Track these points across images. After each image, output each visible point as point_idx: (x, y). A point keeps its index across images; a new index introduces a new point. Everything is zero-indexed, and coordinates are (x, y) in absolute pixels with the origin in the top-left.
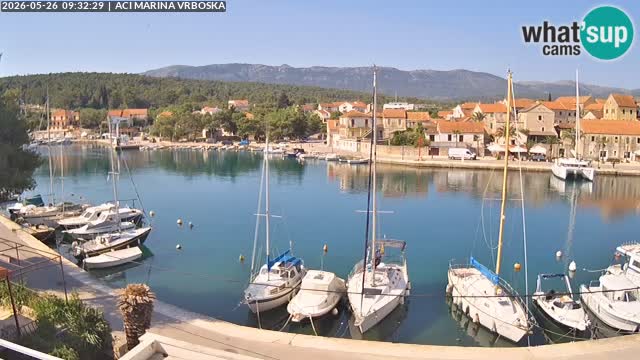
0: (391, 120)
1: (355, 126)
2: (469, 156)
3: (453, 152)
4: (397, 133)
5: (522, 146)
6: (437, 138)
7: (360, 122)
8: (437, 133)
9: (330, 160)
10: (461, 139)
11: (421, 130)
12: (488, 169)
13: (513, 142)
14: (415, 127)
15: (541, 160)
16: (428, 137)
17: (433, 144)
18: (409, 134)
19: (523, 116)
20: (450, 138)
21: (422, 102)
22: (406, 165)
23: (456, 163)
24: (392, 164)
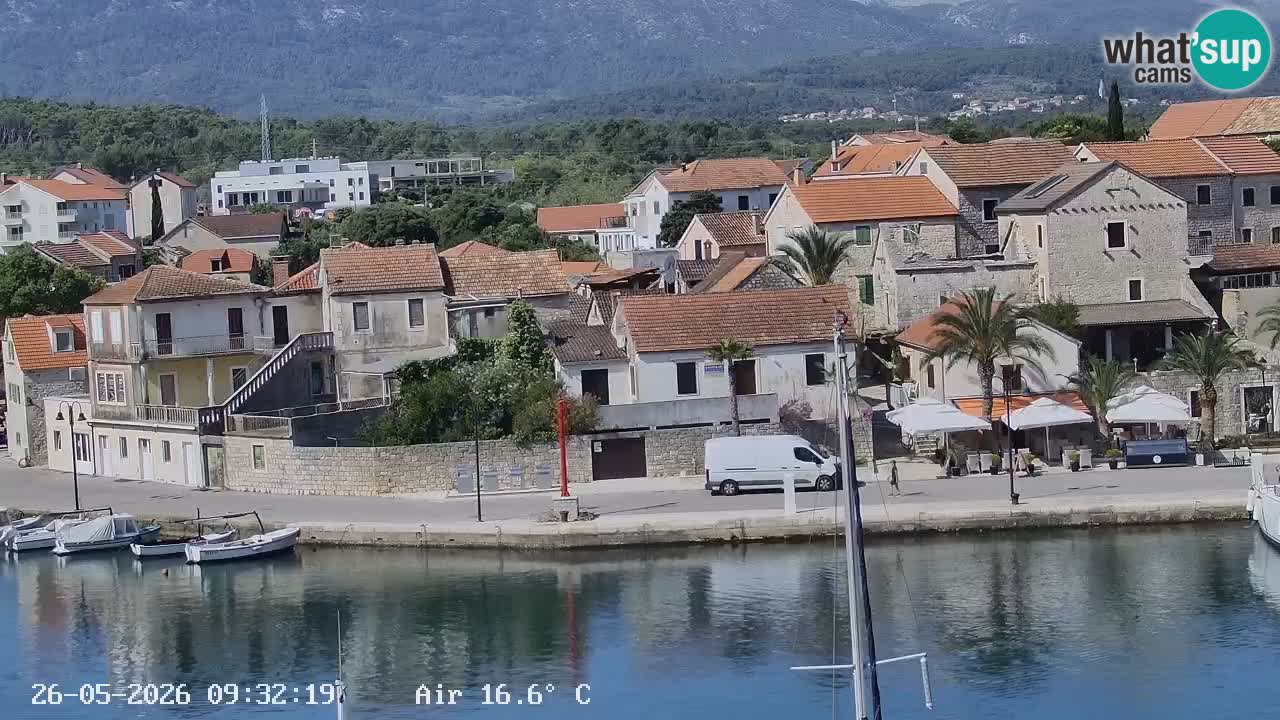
0: (373, 305)
1: (178, 351)
2: (810, 471)
3: (724, 455)
4: (412, 373)
5: (1061, 396)
6: (620, 388)
7: (201, 328)
8: (620, 357)
9: (81, 553)
10: (743, 379)
11: (534, 347)
12: (924, 534)
13: (1012, 376)
14: (500, 333)
15: (1170, 460)
16: (574, 386)
17: (609, 419)
18: (478, 376)
19: (1021, 233)
20: (687, 380)
21: (401, 145)
22: (503, 549)
23: (756, 516)
24: (429, 548)
